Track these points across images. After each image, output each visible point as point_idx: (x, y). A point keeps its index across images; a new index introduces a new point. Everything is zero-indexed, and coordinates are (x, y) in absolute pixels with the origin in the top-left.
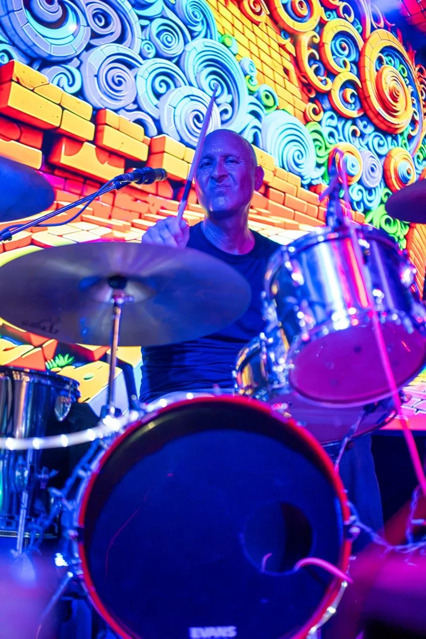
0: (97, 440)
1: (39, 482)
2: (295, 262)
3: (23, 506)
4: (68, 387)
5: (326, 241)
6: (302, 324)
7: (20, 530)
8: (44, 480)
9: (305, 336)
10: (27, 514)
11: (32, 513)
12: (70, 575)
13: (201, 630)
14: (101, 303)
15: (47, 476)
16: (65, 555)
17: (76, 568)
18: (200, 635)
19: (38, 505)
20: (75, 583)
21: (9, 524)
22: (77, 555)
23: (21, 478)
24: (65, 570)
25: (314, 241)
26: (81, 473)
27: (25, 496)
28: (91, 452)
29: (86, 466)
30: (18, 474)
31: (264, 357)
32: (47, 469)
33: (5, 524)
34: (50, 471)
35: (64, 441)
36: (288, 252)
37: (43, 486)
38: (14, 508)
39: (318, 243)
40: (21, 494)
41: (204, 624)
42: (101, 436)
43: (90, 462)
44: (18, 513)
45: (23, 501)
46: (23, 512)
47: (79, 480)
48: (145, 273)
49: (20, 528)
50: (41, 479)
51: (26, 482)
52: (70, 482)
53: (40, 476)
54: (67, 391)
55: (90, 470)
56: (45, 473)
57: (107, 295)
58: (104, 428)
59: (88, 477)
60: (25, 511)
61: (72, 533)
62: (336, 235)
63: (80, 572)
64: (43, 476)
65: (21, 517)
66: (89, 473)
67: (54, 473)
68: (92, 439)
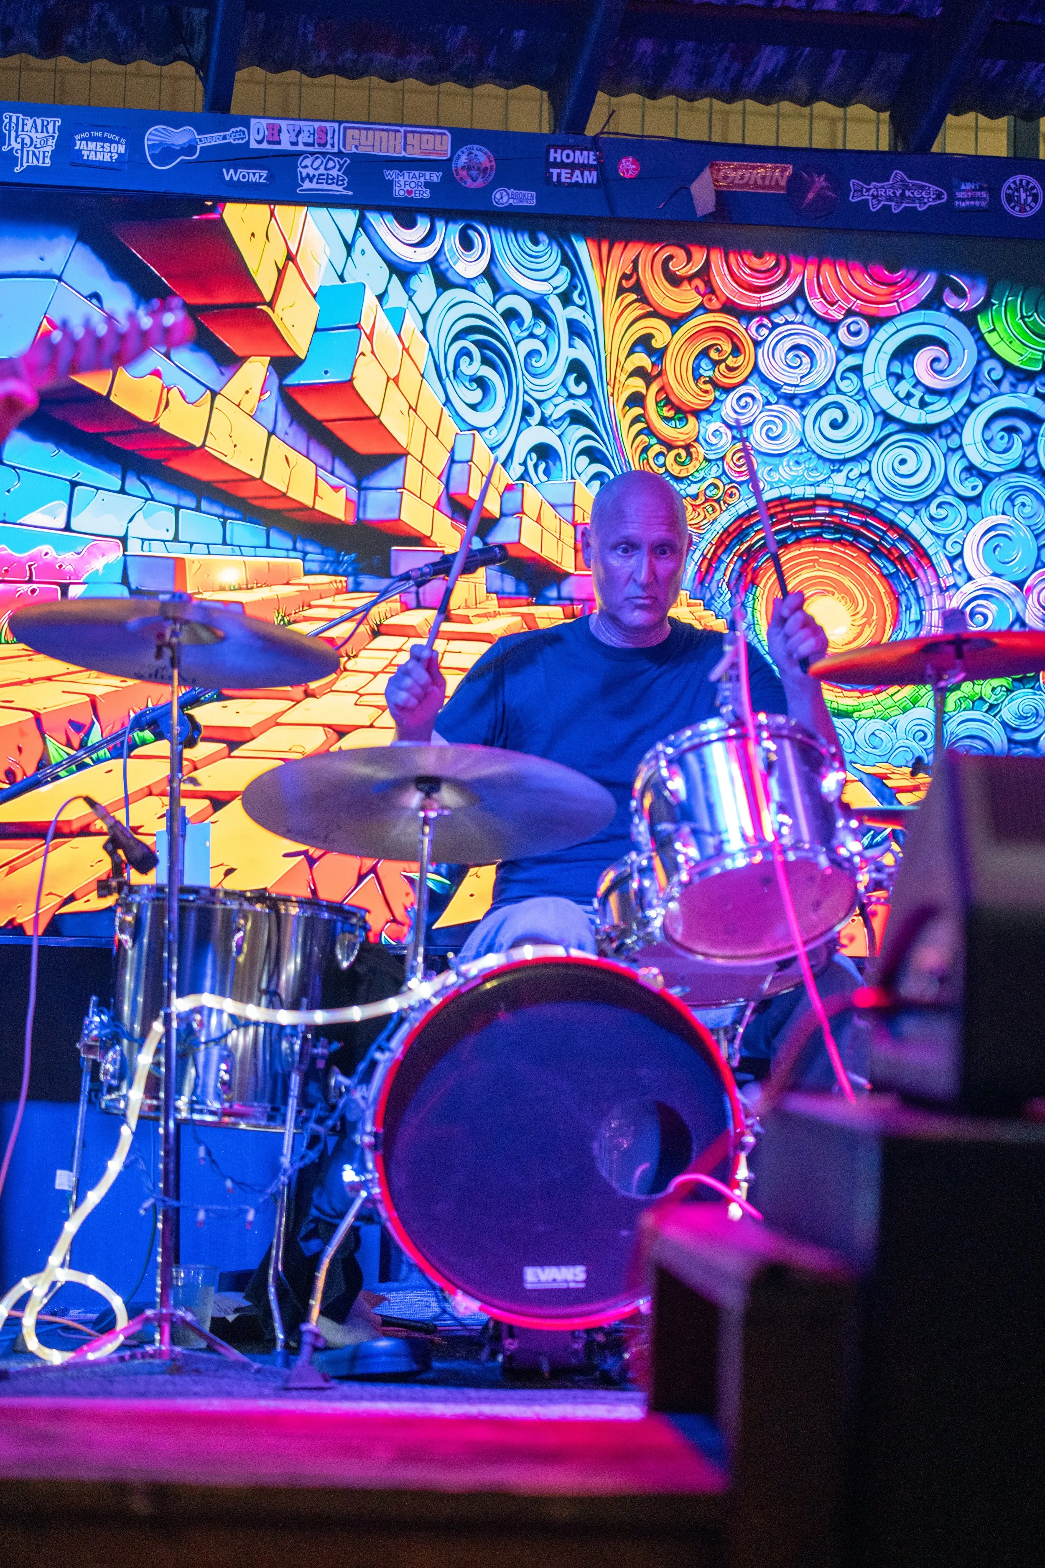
0: (400, 1011)
1: (314, 1058)
2: (675, 768)
3: (292, 1093)
4: (354, 921)
5: (720, 739)
6: (681, 859)
7: (288, 1128)
8: (322, 1056)
9: (684, 877)
10: (298, 1105)
11: (305, 1101)
12: (364, 1194)
13: (539, 1270)
14: (405, 808)
15: (326, 1051)
16: (355, 1166)
17: (370, 1185)
18: (537, 1276)
19: (313, 1089)
20: (370, 1206)
21: (271, 1118)
22: (370, 1165)
23: (289, 1051)
24: (356, 1187)
25: (705, 739)
26: (378, 1056)
27: (295, 1080)
28: (392, 1025)
29: (384, 1044)
30: (285, 1045)
31: (635, 885)
32: (326, 1040)
33: (265, 1119)
34: (330, 1043)
35: (356, 1013)
36: (665, 754)
37: (321, 1064)
38: (279, 1094)
39: (710, 742)
40: (289, 1076)
41: (543, 1262)
42: (405, 1006)
43: (389, 1038)
44: (285, 1103)
45: (292, 1086)
46: (293, 1103)
47: (374, 1064)
48: (467, 776)
49: (288, 1123)
50: (317, 1054)
51: (297, 1058)
52: (362, 1067)
53: (316, 1051)
54: (353, 925)
55: (390, 1050)
56: (323, 1047)
57: (415, 798)
58: (410, 994)
59: (387, 1060)
60: (295, 1101)
61: (367, 1139)
62: (732, 732)
63: (377, 1190)
64: (319, 1051)
65: (290, 1109)
66: (387, 1055)
67: (336, 1046)
68: (394, 1009)
